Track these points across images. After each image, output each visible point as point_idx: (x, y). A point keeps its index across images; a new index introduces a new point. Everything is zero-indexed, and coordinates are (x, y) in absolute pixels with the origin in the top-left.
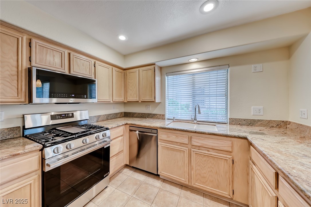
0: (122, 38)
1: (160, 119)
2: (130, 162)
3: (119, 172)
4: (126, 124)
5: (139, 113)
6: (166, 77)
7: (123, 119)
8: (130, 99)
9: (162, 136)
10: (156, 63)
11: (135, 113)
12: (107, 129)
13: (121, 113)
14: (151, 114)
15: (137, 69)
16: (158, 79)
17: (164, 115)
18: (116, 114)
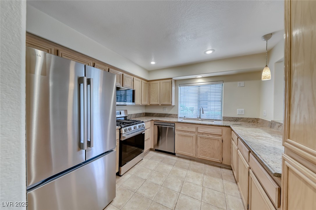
0: (153, 63)
1: (174, 117)
2: (154, 146)
3: (147, 153)
4: (152, 120)
5: (158, 114)
6: (179, 87)
7: (145, 117)
8: (152, 103)
9: (178, 127)
10: (173, 78)
11: (154, 113)
12: (143, 122)
13: (144, 113)
14: (167, 114)
15: (159, 81)
16: (173, 88)
17: (177, 115)
18: (141, 114)
